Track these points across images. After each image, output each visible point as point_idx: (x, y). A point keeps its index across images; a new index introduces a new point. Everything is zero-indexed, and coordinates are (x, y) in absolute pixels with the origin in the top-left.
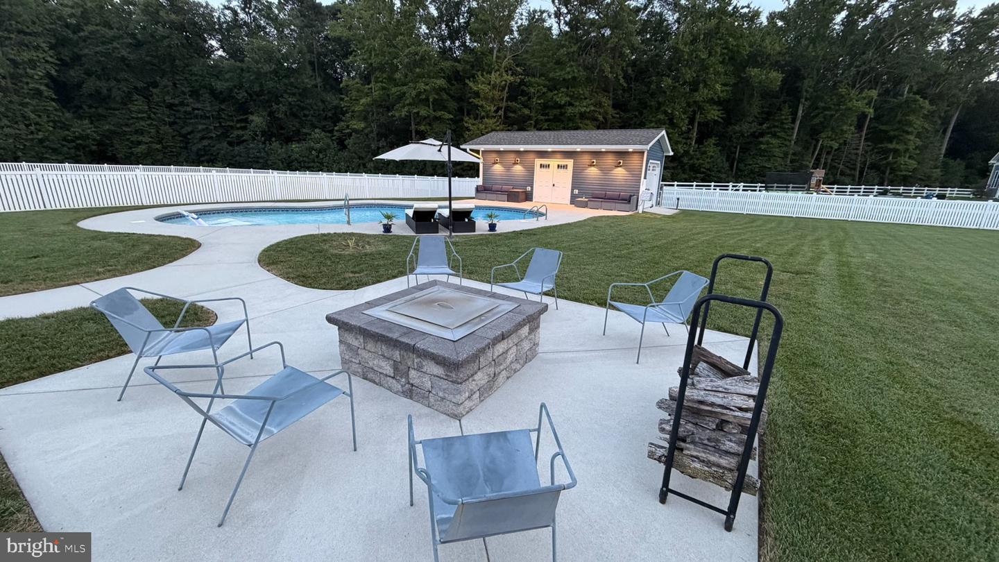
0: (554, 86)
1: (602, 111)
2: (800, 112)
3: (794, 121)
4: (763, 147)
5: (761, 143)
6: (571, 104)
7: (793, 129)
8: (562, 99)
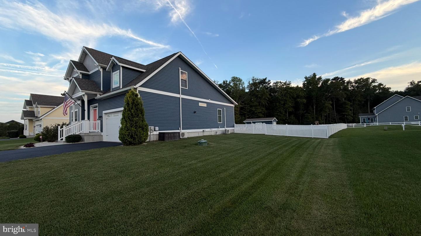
0: (251, 106)
1: (263, 111)
2: (314, 107)
3: (313, 109)
4: (306, 116)
5: (306, 115)
6: (255, 110)
7: (314, 111)
8: (254, 109)
